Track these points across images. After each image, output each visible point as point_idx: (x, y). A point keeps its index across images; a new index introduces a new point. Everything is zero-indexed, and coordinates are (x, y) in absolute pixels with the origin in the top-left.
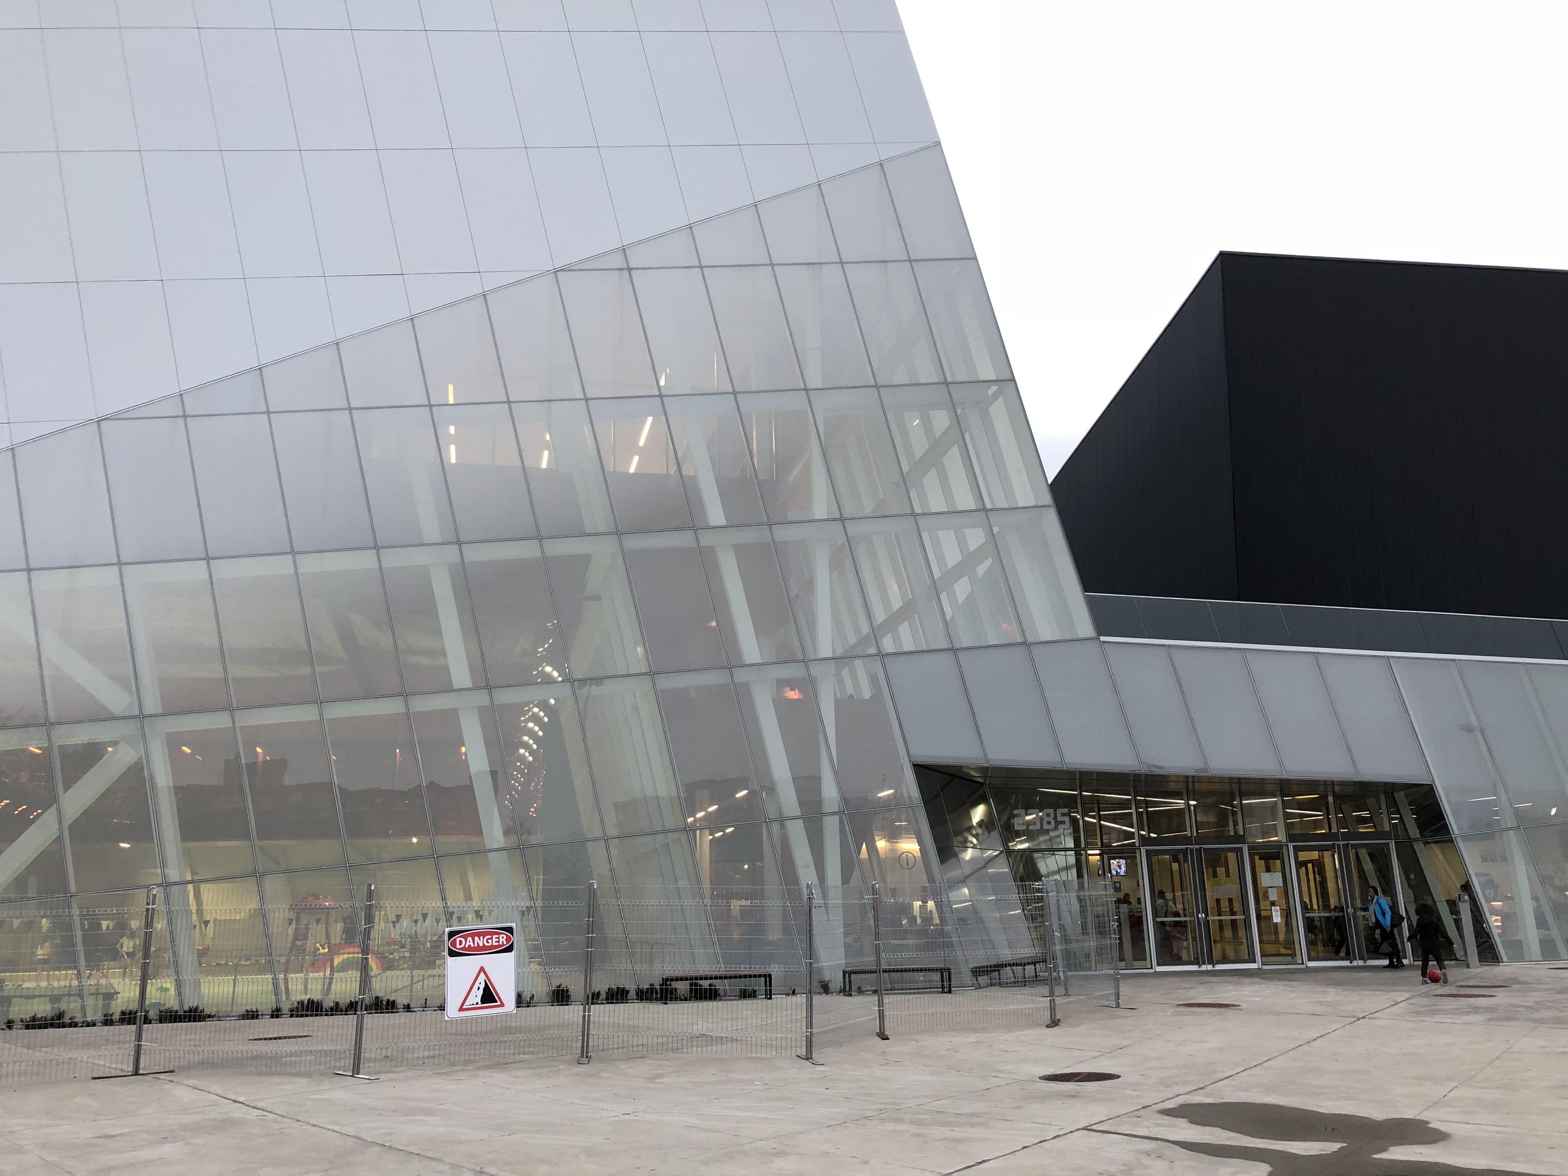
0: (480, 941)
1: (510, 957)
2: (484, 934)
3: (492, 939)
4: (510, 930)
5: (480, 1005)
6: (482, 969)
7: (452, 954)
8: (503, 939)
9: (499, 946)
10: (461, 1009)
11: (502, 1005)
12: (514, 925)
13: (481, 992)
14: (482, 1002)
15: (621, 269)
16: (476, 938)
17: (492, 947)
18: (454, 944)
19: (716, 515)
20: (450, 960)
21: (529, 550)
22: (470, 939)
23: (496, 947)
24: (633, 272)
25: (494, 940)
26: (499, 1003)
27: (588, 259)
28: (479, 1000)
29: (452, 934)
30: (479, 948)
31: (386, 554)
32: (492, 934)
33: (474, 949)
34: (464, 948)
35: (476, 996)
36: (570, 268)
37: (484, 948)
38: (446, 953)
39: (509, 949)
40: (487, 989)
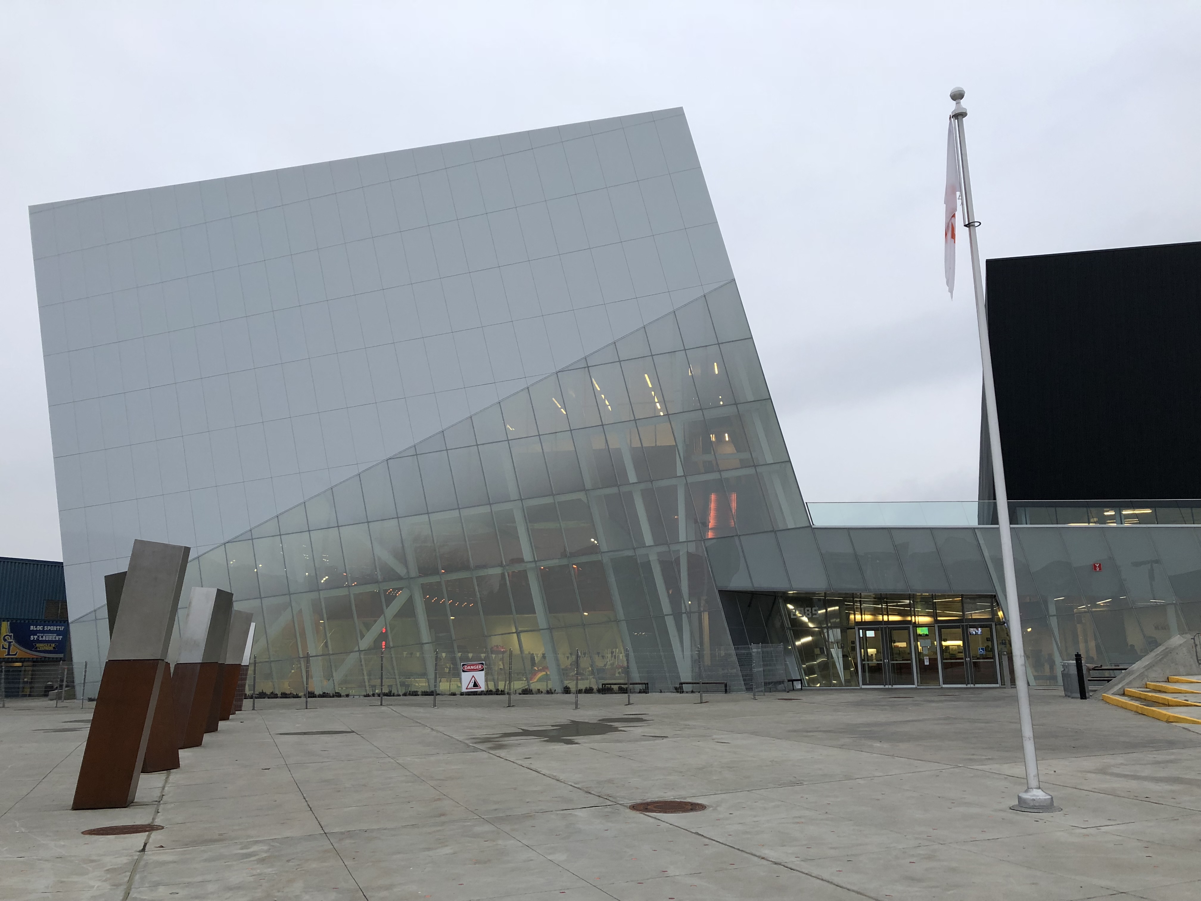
0: (472, 667)
1: (483, 673)
2: (474, 665)
3: (476, 667)
4: (482, 664)
5: (473, 688)
6: (473, 676)
7: (464, 671)
8: (480, 667)
9: (479, 669)
10: (467, 689)
11: (480, 688)
12: (484, 662)
13: (473, 683)
14: (474, 686)
15: (585, 367)
16: (471, 666)
17: (477, 669)
18: (464, 668)
19: (632, 477)
20: (463, 673)
21: (549, 500)
22: (469, 667)
23: (478, 669)
24: (590, 368)
25: (477, 667)
26: (479, 687)
27: (572, 364)
28: (472, 686)
29: (463, 665)
30: (472, 669)
31: (493, 506)
32: (476, 665)
33: (470, 670)
34: (467, 670)
35: (471, 685)
36: (564, 370)
37: (474, 669)
38: (462, 671)
39: (483, 670)
40: (475, 682)
